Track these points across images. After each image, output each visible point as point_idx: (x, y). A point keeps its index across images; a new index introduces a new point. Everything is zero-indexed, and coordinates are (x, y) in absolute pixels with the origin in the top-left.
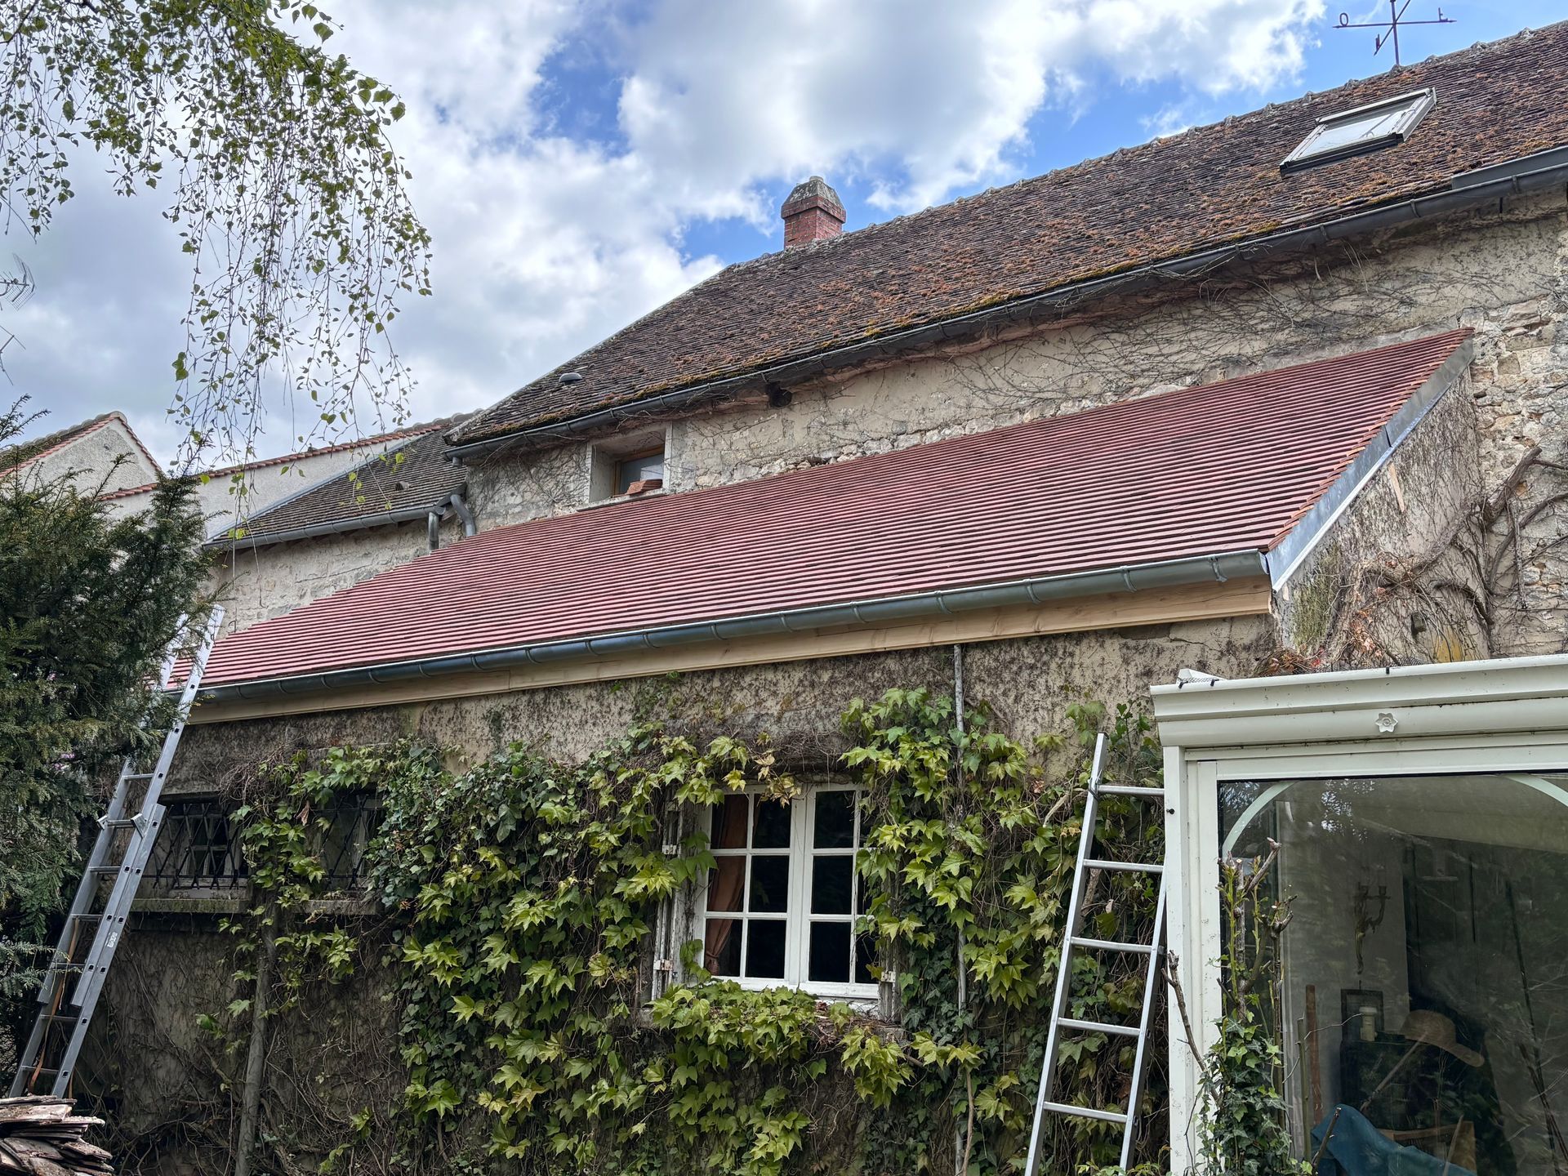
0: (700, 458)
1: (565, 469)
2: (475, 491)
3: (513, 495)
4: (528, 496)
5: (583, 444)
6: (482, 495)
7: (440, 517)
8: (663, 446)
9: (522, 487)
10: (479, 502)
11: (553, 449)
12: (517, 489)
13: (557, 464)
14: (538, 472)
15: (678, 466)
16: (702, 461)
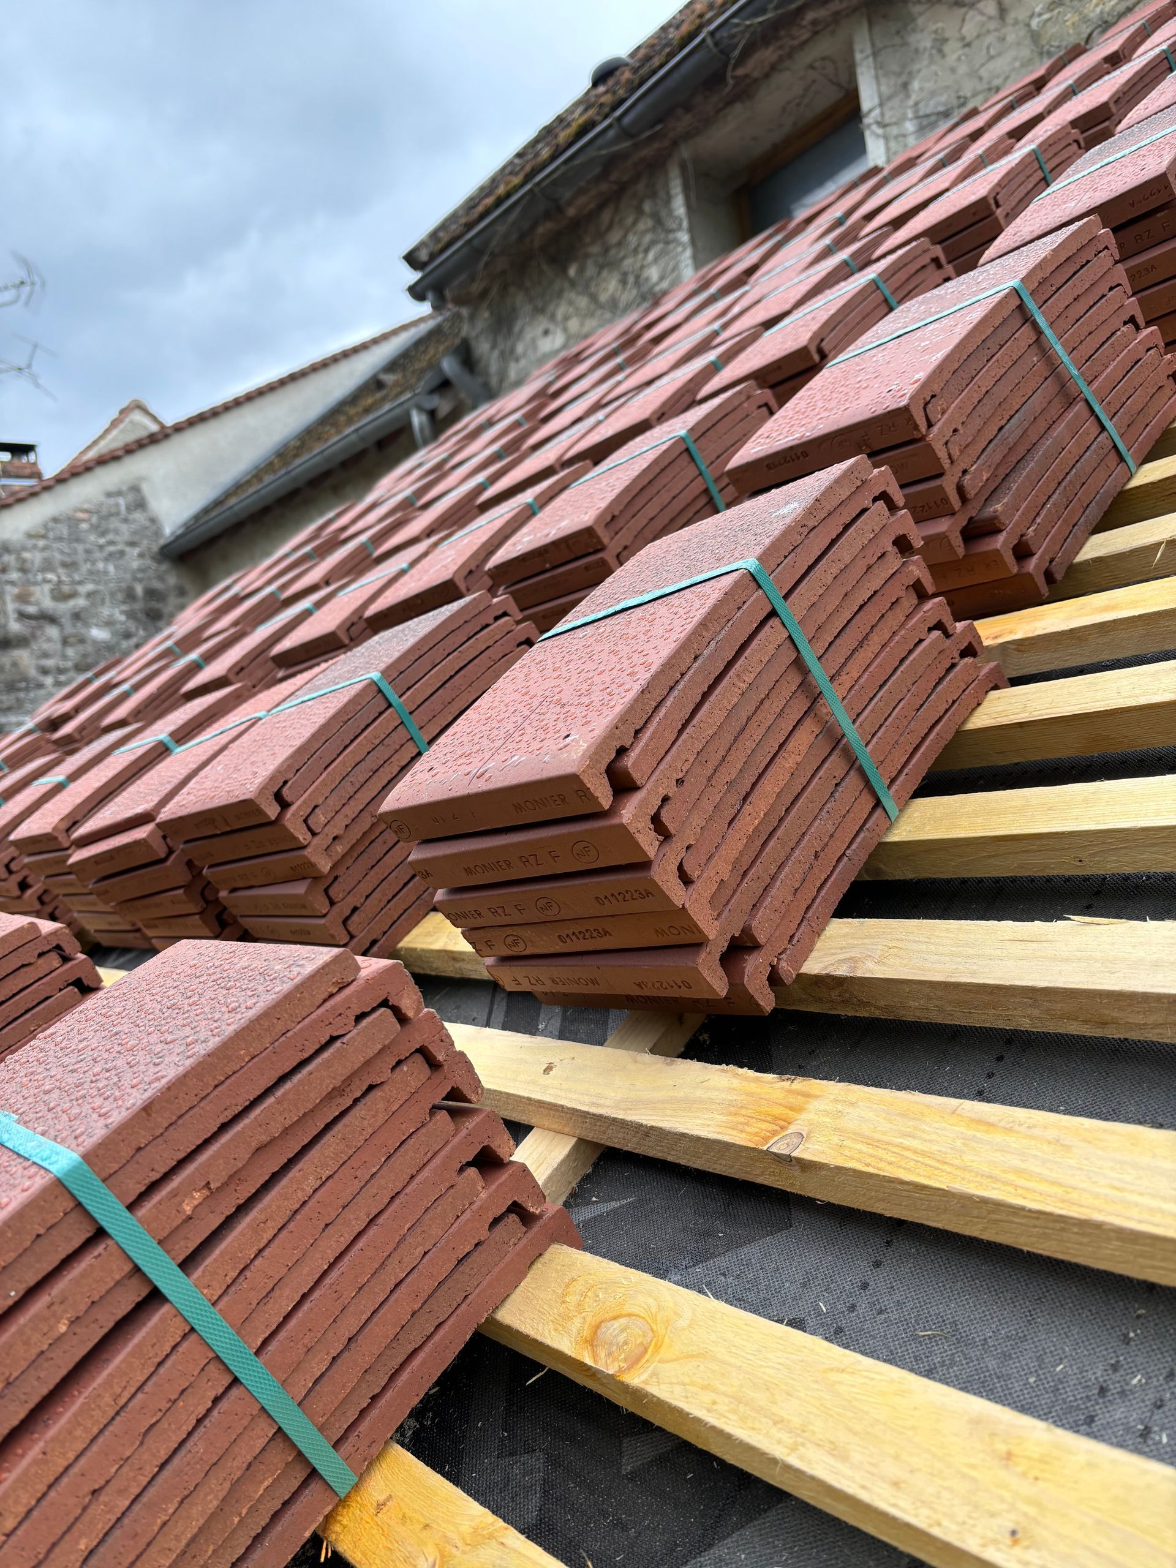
0: (963, 69)
1: (632, 239)
2: (482, 347)
3: (546, 333)
4: (574, 324)
5: (656, 166)
6: (496, 353)
7: (432, 414)
8: (852, 97)
9: (560, 313)
10: (494, 368)
11: (601, 207)
12: (552, 318)
13: (614, 237)
14: (581, 270)
15: (903, 118)
16: (974, 74)
